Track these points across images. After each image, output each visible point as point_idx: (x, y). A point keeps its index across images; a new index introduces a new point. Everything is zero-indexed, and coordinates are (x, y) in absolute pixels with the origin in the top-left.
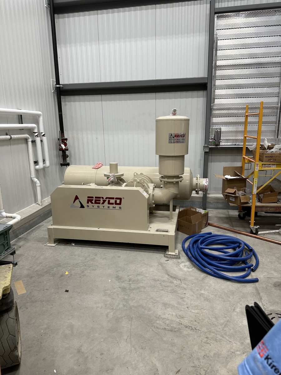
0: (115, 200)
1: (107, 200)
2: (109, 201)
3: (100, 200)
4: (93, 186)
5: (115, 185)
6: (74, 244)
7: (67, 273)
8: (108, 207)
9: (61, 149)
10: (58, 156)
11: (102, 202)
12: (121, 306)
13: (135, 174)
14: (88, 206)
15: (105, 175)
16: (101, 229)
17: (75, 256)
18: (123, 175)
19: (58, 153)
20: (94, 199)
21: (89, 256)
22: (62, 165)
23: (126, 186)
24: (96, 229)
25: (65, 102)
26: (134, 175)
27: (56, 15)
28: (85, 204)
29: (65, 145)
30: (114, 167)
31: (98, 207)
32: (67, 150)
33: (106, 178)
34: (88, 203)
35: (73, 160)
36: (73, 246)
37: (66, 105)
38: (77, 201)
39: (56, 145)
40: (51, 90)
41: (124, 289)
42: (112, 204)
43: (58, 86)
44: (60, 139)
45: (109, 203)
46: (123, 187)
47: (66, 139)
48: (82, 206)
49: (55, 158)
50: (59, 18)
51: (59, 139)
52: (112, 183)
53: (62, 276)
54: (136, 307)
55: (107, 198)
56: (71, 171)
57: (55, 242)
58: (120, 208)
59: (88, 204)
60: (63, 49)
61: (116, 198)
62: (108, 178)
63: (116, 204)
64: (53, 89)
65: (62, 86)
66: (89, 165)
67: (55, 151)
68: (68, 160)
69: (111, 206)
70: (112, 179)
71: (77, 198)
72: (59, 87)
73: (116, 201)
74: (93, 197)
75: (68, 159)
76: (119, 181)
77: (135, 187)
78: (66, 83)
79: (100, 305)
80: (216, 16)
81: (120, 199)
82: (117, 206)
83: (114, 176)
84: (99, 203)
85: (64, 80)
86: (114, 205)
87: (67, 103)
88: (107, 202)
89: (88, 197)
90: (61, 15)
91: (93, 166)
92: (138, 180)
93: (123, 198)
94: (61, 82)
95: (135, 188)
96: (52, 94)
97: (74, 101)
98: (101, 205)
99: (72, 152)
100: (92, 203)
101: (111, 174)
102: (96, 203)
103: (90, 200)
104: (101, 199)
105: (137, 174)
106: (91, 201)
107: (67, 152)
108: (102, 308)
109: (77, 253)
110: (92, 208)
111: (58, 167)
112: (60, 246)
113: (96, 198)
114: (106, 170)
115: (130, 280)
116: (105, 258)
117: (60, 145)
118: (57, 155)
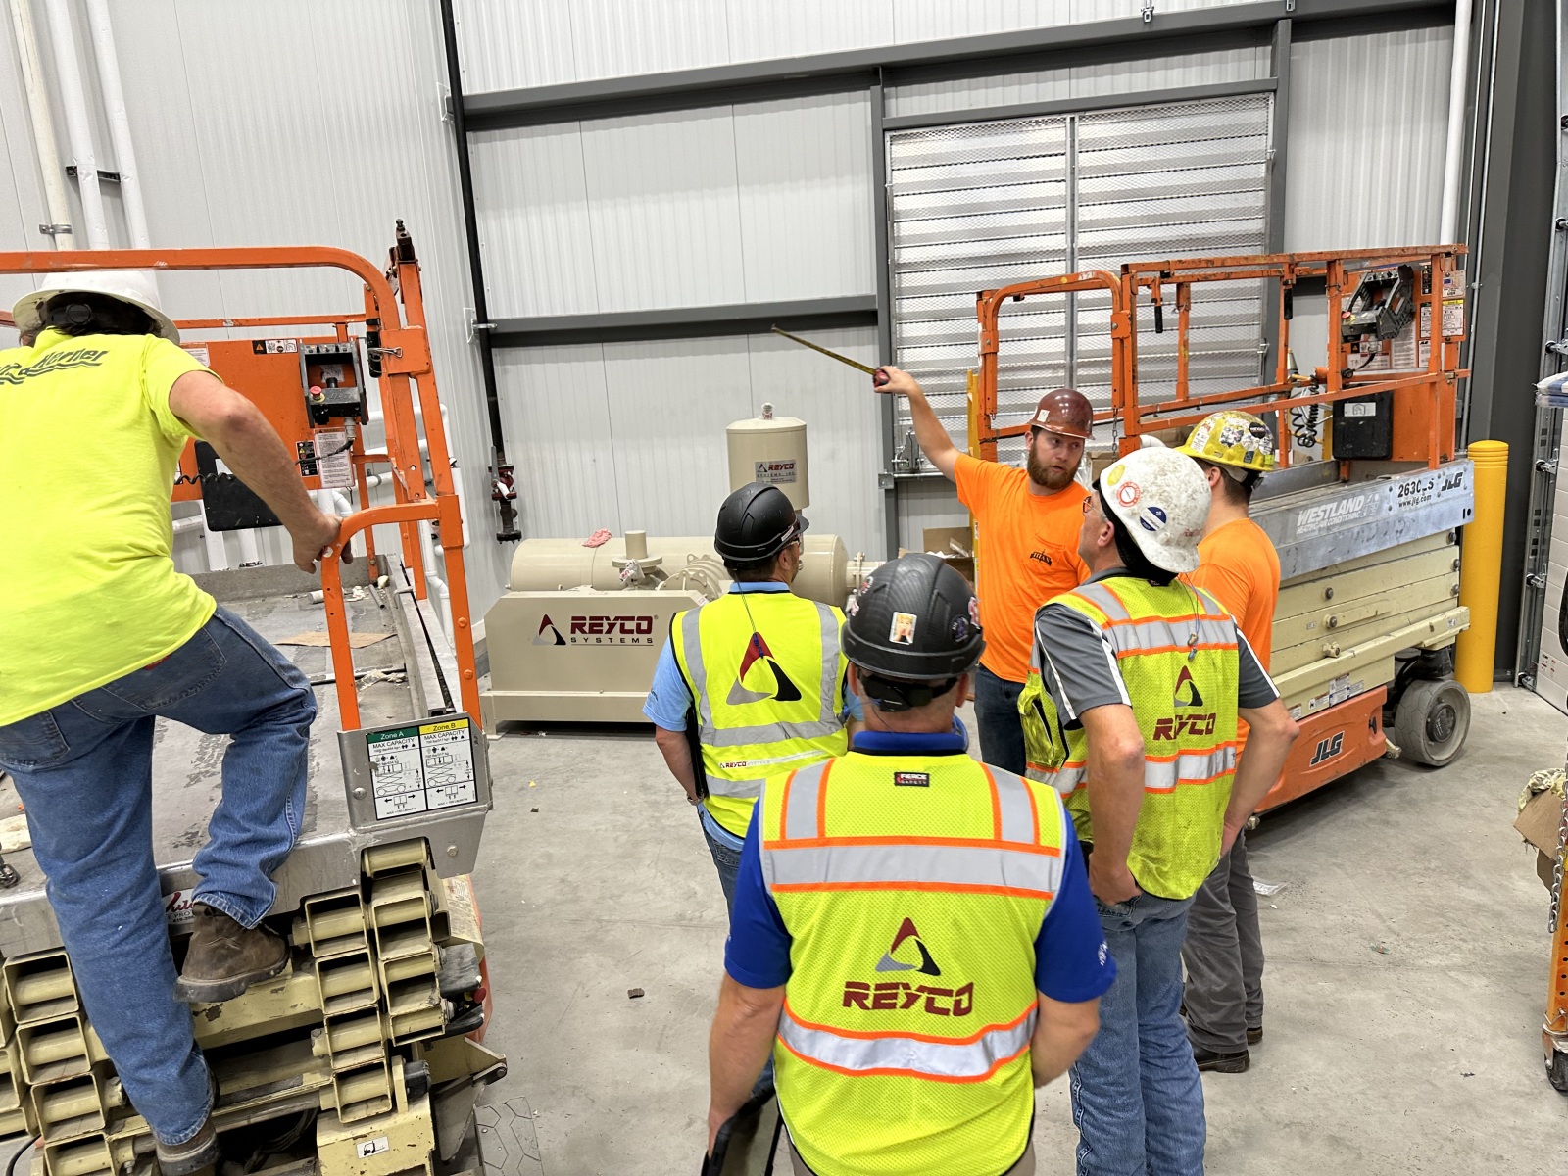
0: (636, 622)
1: (619, 622)
2: (623, 626)
3: (601, 625)
4: (585, 592)
5: (639, 588)
6: (544, 734)
7: (532, 784)
8: (622, 640)
9: (498, 496)
10: (489, 513)
11: (605, 628)
12: (645, 826)
13: (691, 558)
14: (574, 640)
15: (615, 564)
16: (607, 694)
17: (549, 755)
18: (660, 561)
19: (488, 506)
20: (588, 622)
21: (581, 754)
22: (500, 538)
23: (664, 588)
24: (596, 694)
25: (503, 363)
26: (689, 561)
27: (470, 135)
28: (566, 635)
29: (509, 483)
30: (637, 543)
31: (599, 640)
32: (514, 496)
33: (618, 570)
34: (573, 632)
35: (529, 522)
36: (542, 737)
37: (505, 372)
38: (548, 628)
39: (484, 484)
40: (465, 337)
41: (654, 804)
42: (631, 632)
43: (482, 326)
44: (495, 470)
45: (623, 630)
46: (657, 593)
47: (511, 468)
48: (560, 641)
49: (483, 522)
50: (477, 142)
51: (490, 469)
52: (633, 582)
53: (522, 789)
54: (675, 827)
55: (617, 619)
56: (526, 555)
57: (498, 732)
58: (649, 640)
59: (573, 636)
60: (492, 223)
61: (640, 619)
62: (622, 570)
63: (639, 631)
64: (470, 334)
65: (493, 326)
66: (576, 537)
67: (482, 501)
68: (517, 524)
69: (628, 638)
70: (632, 572)
71: (546, 621)
72: (487, 330)
73: (639, 625)
74: (584, 619)
75: (516, 520)
76: (651, 576)
77: (684, 591)
78: (504, 315)
79: (603, 827)
80: (888, 135)
81: (649, 620)
82: (643, 638)
83: (636, 565)
84: (600, 632)
85: (500, 310)
86: (636, 636)
87: (508, 367)
88: (618, 628)
89: (574, 619)
90: (483, 135)
91: (584, 540)
92: (692, 573)
93: (656, 617)
94: (491, 316)
95: (683, 593)
96: (469, 347)
97: (529, 362)
98: (604, 637)
99: (528, 501)
100: (583, 632)
101: (628, 561)
102: (592, 631)
103: (577, 625)
104: (605, 623)
105: (695, 557)
106: (581, 627)
107: (514, 504)
108: (606, 830)
109: (552, 750)
110: (583, 647)
111: (492, 542)
112: (510, 740)
113: (591, 619)
114: (616, 550)
115: (668, 791)
116: (619, 757)
117: (495, 486)
118: (486, 510)
